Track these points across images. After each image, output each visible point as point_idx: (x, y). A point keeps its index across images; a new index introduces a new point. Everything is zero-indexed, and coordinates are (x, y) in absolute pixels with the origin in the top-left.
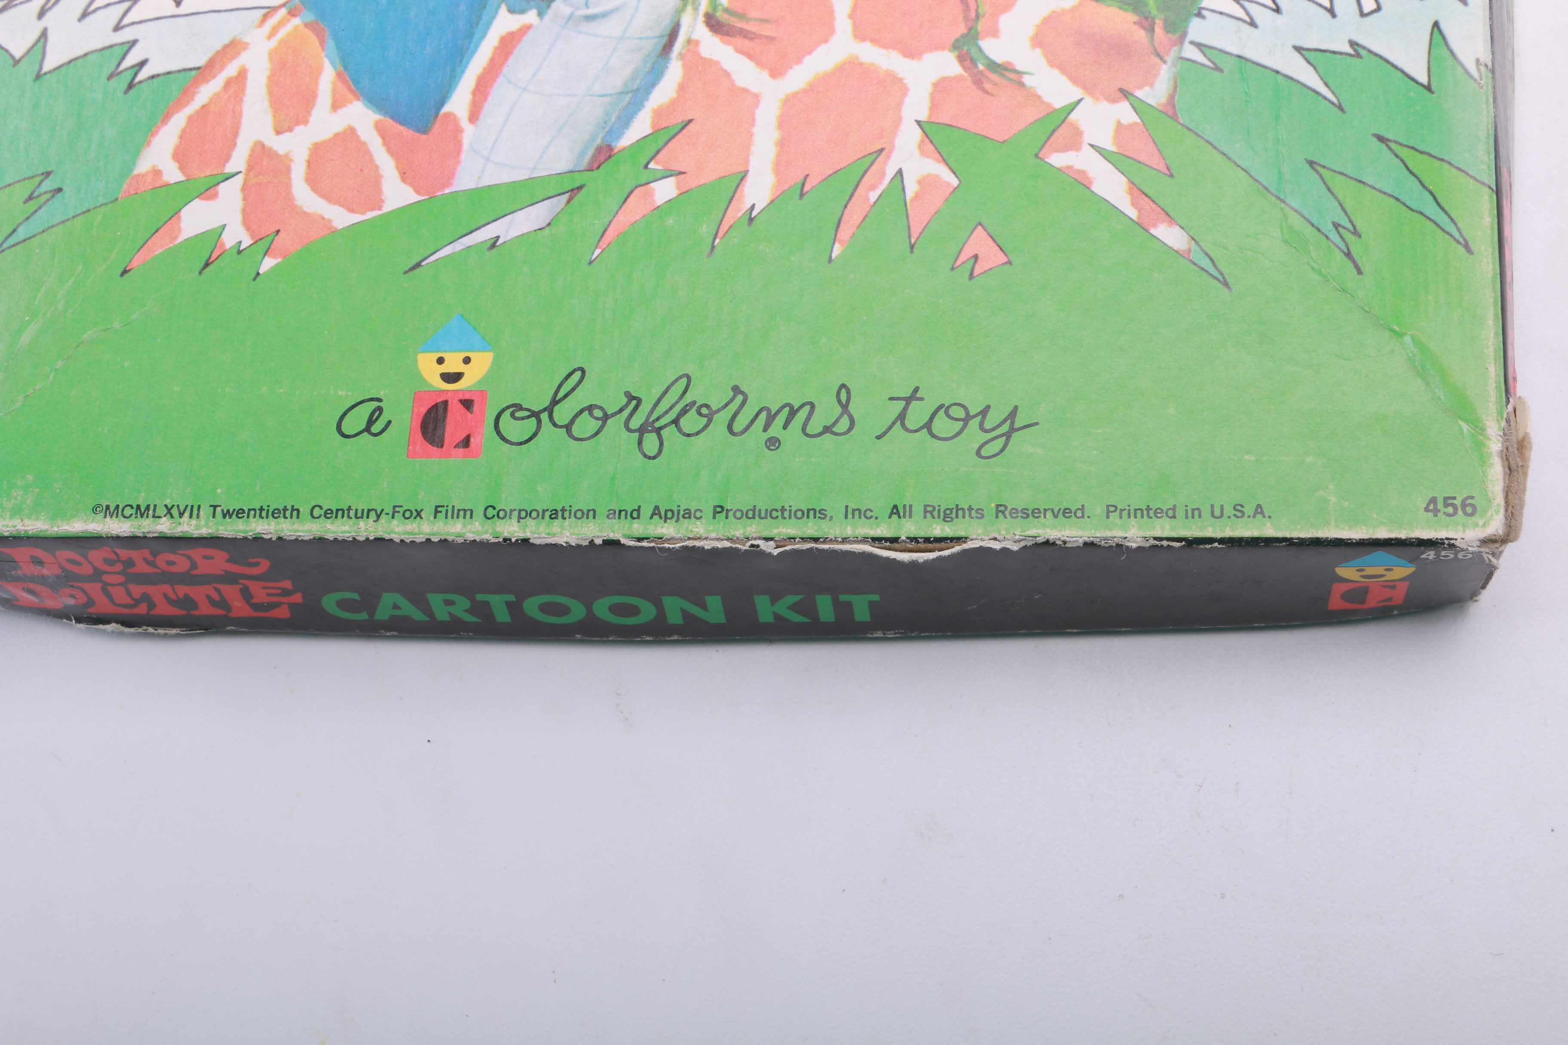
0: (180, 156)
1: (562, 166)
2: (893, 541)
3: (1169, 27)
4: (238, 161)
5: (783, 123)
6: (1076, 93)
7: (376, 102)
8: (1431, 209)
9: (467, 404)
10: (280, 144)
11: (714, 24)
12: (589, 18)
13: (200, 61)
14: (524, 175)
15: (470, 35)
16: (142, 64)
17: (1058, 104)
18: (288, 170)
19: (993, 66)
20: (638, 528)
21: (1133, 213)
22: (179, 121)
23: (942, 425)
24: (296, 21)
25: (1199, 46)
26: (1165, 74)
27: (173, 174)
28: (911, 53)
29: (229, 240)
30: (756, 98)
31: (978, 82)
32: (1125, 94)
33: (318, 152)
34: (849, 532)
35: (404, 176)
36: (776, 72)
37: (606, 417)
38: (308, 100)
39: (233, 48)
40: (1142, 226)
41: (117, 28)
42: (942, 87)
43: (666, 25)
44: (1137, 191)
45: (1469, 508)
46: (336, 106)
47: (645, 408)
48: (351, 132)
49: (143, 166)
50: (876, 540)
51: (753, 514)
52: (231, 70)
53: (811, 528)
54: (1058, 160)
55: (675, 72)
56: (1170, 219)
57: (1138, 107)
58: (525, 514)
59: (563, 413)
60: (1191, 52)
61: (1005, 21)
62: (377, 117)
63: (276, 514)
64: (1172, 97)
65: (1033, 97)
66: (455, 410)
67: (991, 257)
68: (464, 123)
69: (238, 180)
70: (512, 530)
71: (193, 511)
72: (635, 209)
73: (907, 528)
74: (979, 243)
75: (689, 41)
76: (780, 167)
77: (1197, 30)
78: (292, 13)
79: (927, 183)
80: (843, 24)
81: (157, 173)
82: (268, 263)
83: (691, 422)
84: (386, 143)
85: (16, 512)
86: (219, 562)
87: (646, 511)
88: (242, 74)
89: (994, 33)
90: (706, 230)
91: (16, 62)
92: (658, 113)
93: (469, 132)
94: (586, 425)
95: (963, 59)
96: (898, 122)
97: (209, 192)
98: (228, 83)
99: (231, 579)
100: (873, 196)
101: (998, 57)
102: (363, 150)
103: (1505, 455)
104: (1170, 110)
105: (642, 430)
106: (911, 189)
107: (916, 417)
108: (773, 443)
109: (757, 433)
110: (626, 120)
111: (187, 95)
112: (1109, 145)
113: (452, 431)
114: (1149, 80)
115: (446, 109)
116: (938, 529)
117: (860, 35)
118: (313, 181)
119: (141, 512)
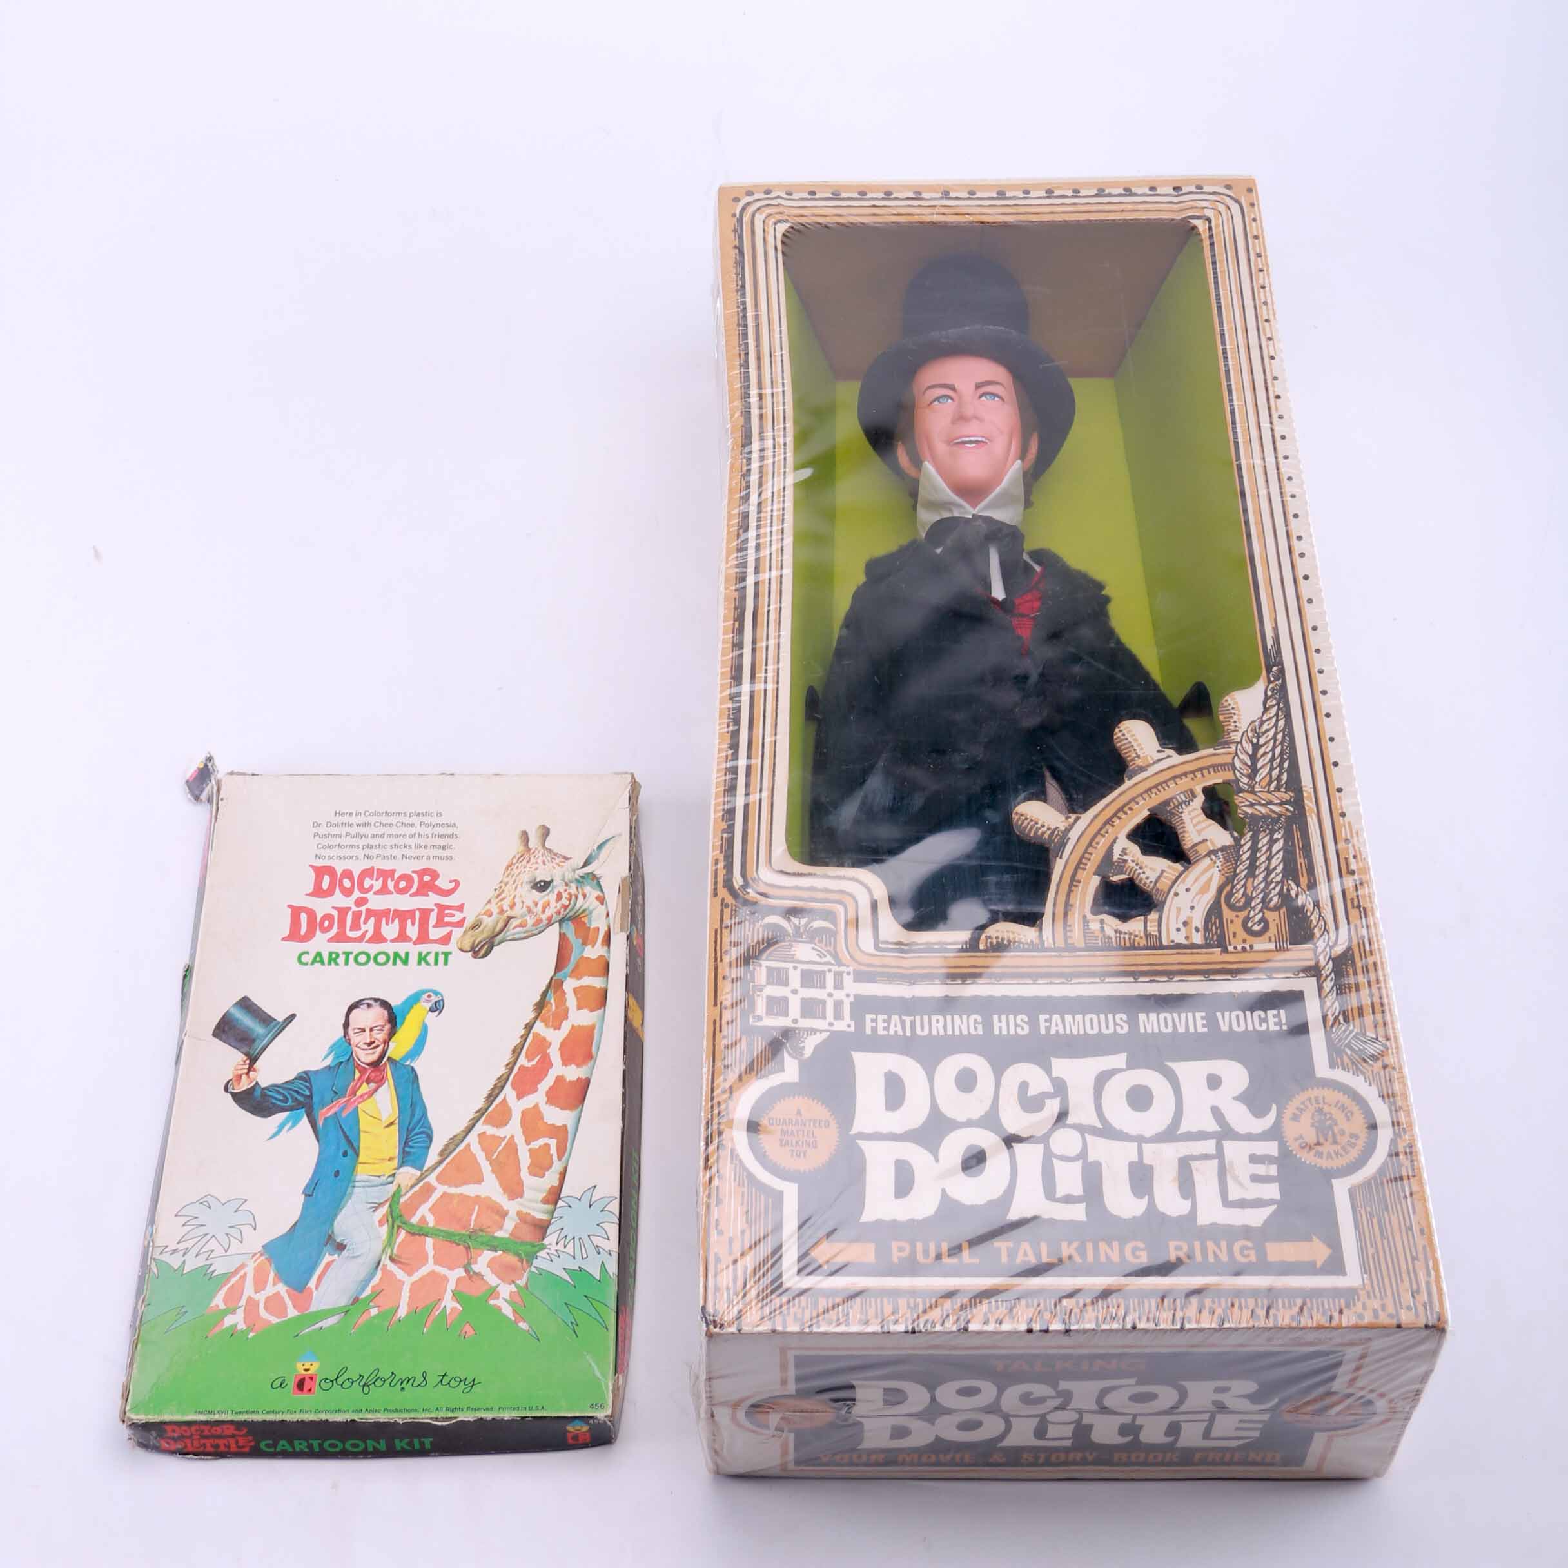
0: (225, 1301)
1: (343, 1304)
2: (437, 1419)
3: (528, 1261)
4: (243, 1302)
5: (411, 1290)
6: (500, 1282)
7: (286, 1283)
8: (598, 1318)
9: (311, 1378)
10: (256, 1297)
11: (392, 1259)
12: (354, 1257)
13: (232, 1270)
14: (331, 1307)
15: (317, 1262)
16: (213, 1272)
17: (494, 1285)
18: (258, 1305)
19: (474, 1273)
20: (361, 1416)
21: (513, 1319)
22: (225, 1289)
23: (453, 1383)
24: (263, 1258)
25: (536, 1268)
26: (526, 1275)
27: (222, 1306)
28: (451, 1269)
29: (239, 1328)
30: (404, 1283)
31: (470, 1277)
32: (513, 1282)
33: (268, 1300)
34: (423, 1416)
35: (294, 1307)
36: (410, 1274)
37: (353, 1382)
38: (266, 1282)
39: (243, 1266)
40: (516, 1322)
41: (207, 1260)
42: (459, 1280)
43: (377, 1261)
44: (514, 1311)
45: (602, 1407)
46: (274, 1284)
47: (364, 1380)
48: (278, 1294)
49: (213, 1304)
50: (431, 1418)
51: (396, 1411)
52: (242, 1273)
53: (413, 1415)
54: (492, 1302)
55: (379, 1274)
56: (525, 1321)
57: (517, 1286)
58: (327, 1412)
59: (340, 1381)
60: (533, 1269)
61: (480, 1259)
62: (286, 1288)
63: (252, 1412)
64: (527, 1284)
65: (486, 1282)
66: (307, 1380)
67: (471, 1332)
68: (314, 1290)
69: (243, 1308)
70: (323, 1417)
71: (226, 1412)
72: (365, 1317)
73: (441, 1415)
74: (468, 1328)
75: (384, 1265)
76: (409, 1305)
77: (536, 1262)
78: (262, 1255)
79: (453, 1309)
80: (431, 1260)
81: (218, 1306)
82: (251, 1335)
83: (379, 1383)
84: (289, 1296)
85: (172, 1413)
86: (231, 1430)
87: (364, 1410)
88: (245, 1274)
89: (476, 1263)
90: (386, 1324)
91: (175, 1271)
92: (373, 1287)
93: (315, 1293)
94: (347, 1384)
95: (467, 1271)
96: (446, 1290)
97: (234, 1312)
98: (241, 1277)
99: (233, 1436)
100: (437, 1313)
101: (477, 1270)
102: (282, 1299)
103: (613, 1391)
104: (526, 1287)
105: (364, 1386)
106: (448, 1311)
107: (445, 1381)
108: (403, 1389)
109: (398, 1386)
110: (363, 1290)
111: (228, 1280)
112: (508, 1298)
113: (306, 1388)
114: (520, 1278)
115: (309, 1285)
116: (450, 1415)
117: (436, 1263)
118: (266, 1308)
119: (210, 1413)
